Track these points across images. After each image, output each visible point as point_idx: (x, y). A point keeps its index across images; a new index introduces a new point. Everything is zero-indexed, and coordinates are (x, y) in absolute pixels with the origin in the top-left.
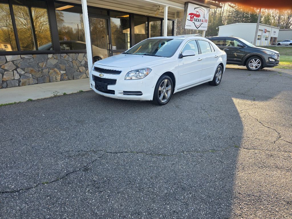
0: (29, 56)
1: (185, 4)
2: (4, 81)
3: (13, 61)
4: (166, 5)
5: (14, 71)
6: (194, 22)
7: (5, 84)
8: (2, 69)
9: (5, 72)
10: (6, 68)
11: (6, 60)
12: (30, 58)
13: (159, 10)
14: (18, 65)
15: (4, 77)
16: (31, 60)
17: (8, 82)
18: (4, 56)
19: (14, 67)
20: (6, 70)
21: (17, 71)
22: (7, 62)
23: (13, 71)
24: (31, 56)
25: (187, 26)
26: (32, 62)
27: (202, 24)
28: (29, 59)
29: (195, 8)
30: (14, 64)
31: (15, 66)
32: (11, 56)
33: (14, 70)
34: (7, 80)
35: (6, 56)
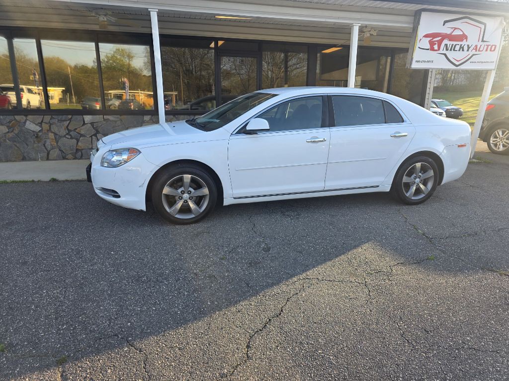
0: (115, 117)
1: (415, 16)
2: (79, 150)
3: (92, 124)
4: (352, 22)
5: (93, 137)
6: (445, 52)
7: (80, 153)
8: (78, 133)
9: (81, 138)
10: (82, 132)
11: (84, 121)
12: (117, 119)
13: (364, 32)
14: (99, 130)
15: (80, 144)
16: (117, 122)
17: (83, 151)
18: (82, 116)
19: (93, 132)
20: (82, 135)
21: (97, 138)
22: (84, 124)
23: (91, 137)
24: (118, 118)
25: (417, 61)
26: (119, 126)
27: (474, 55)
28: (116, 122)
29: (445, 22)
30: (93, 127)
31: (94, 130)
32: (91, 116)
33: (93, 135)
34: (83, 148)
35: (84, 116)
